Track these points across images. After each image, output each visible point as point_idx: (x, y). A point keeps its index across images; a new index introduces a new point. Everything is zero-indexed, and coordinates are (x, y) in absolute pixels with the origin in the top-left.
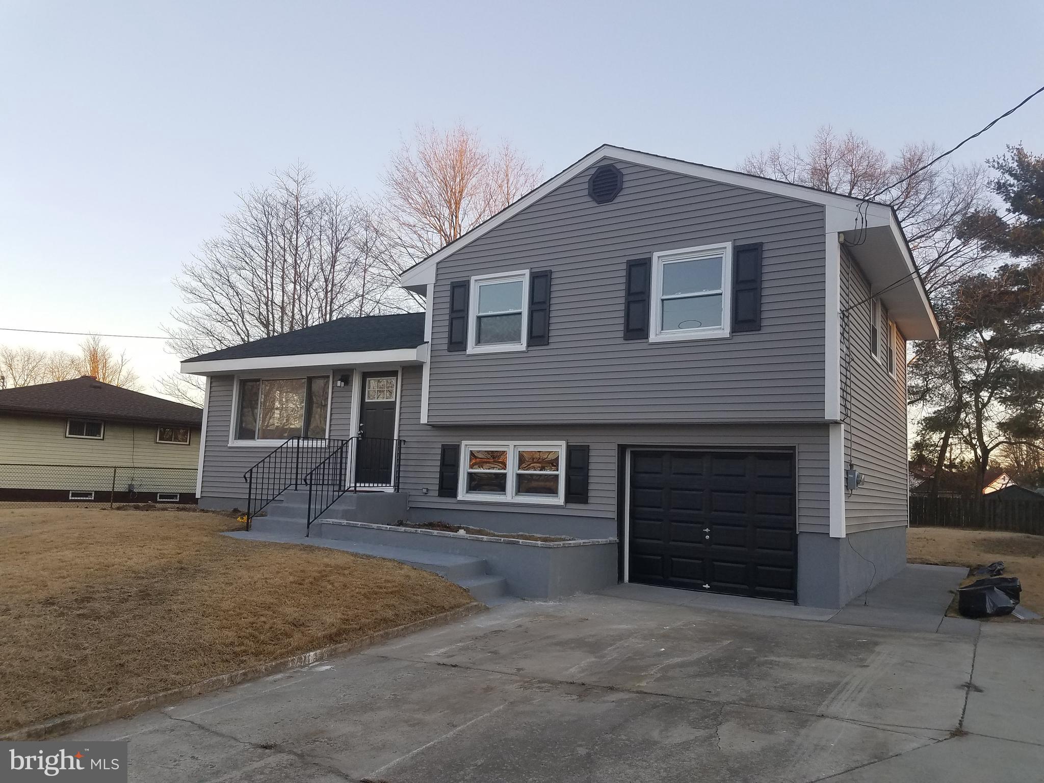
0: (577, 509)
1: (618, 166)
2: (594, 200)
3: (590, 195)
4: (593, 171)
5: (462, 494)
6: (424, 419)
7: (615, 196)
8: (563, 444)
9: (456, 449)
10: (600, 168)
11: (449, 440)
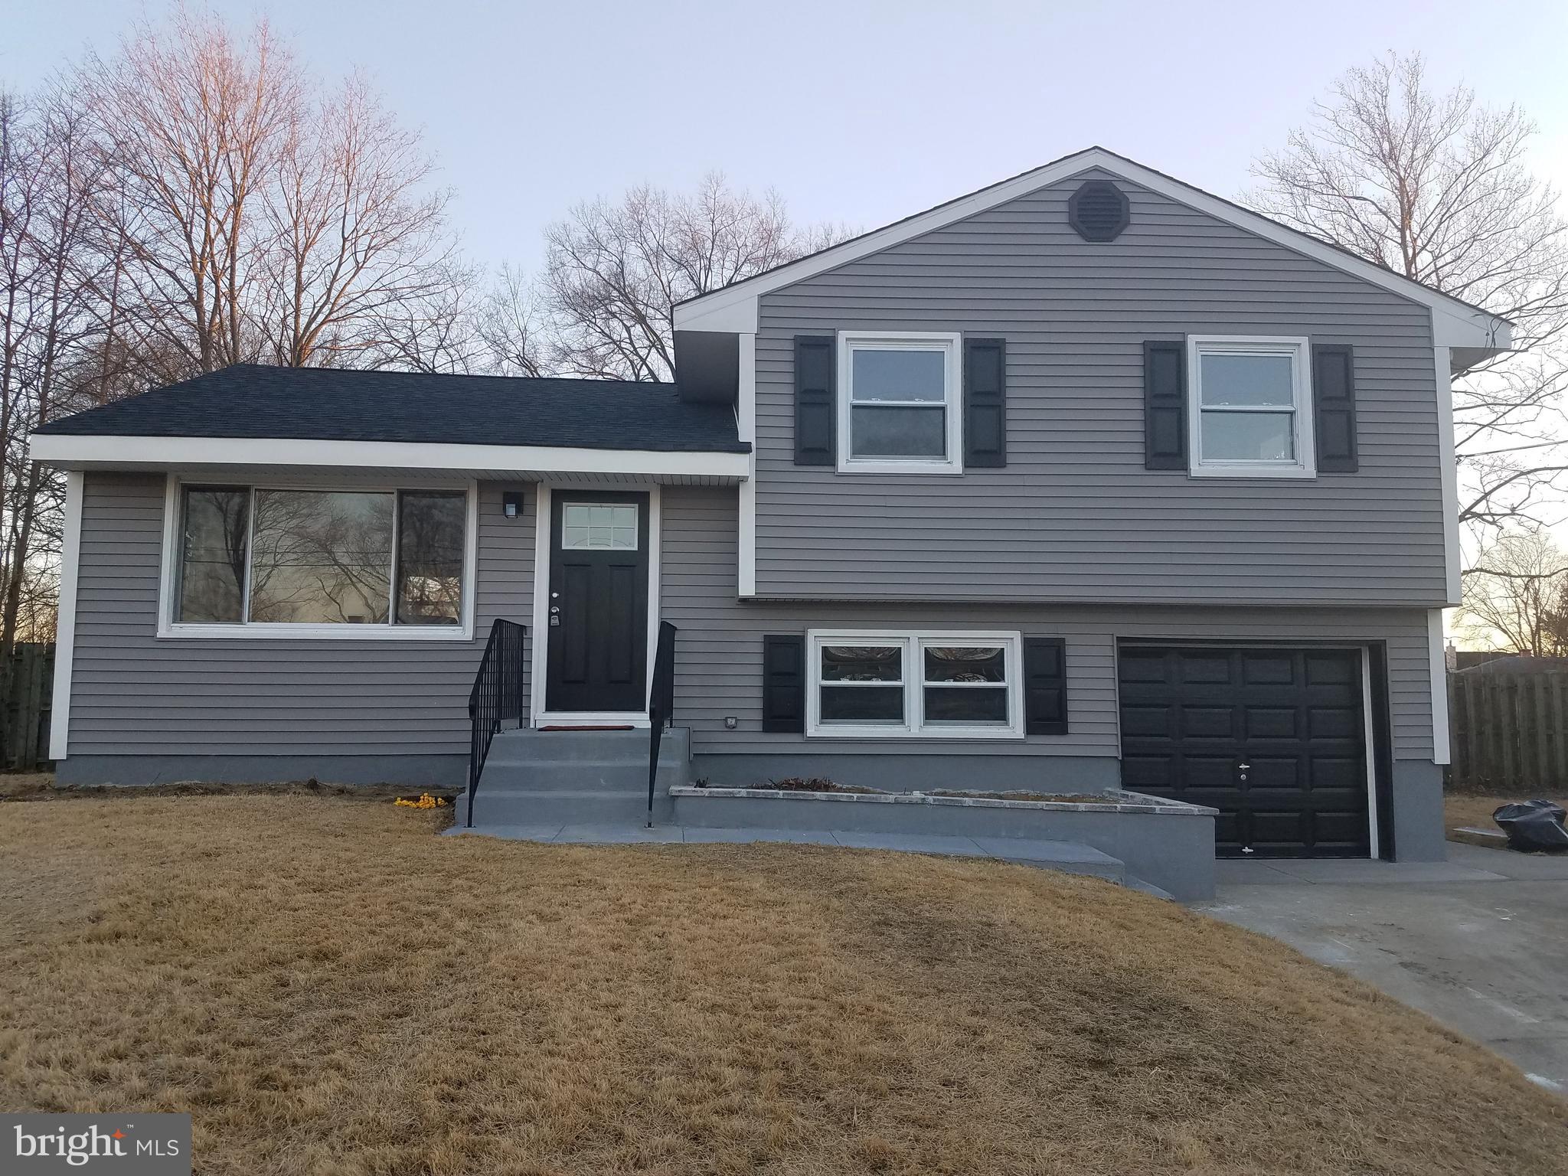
0: (1048, 744)
1: (1122, 187)
2: (1081, 234)
3: (1071, 224)
4: (1076, 186)
5: (814, 726)
6: (747, 587)
7: (1118, 234)
8: (1017, 636)
9: (796, 646)
10: (1089, 183)
11: (782, 626)
